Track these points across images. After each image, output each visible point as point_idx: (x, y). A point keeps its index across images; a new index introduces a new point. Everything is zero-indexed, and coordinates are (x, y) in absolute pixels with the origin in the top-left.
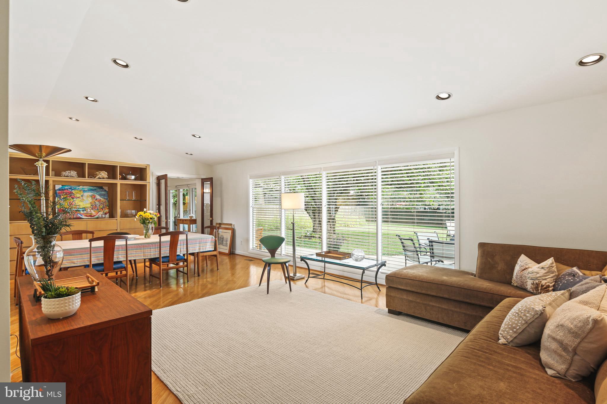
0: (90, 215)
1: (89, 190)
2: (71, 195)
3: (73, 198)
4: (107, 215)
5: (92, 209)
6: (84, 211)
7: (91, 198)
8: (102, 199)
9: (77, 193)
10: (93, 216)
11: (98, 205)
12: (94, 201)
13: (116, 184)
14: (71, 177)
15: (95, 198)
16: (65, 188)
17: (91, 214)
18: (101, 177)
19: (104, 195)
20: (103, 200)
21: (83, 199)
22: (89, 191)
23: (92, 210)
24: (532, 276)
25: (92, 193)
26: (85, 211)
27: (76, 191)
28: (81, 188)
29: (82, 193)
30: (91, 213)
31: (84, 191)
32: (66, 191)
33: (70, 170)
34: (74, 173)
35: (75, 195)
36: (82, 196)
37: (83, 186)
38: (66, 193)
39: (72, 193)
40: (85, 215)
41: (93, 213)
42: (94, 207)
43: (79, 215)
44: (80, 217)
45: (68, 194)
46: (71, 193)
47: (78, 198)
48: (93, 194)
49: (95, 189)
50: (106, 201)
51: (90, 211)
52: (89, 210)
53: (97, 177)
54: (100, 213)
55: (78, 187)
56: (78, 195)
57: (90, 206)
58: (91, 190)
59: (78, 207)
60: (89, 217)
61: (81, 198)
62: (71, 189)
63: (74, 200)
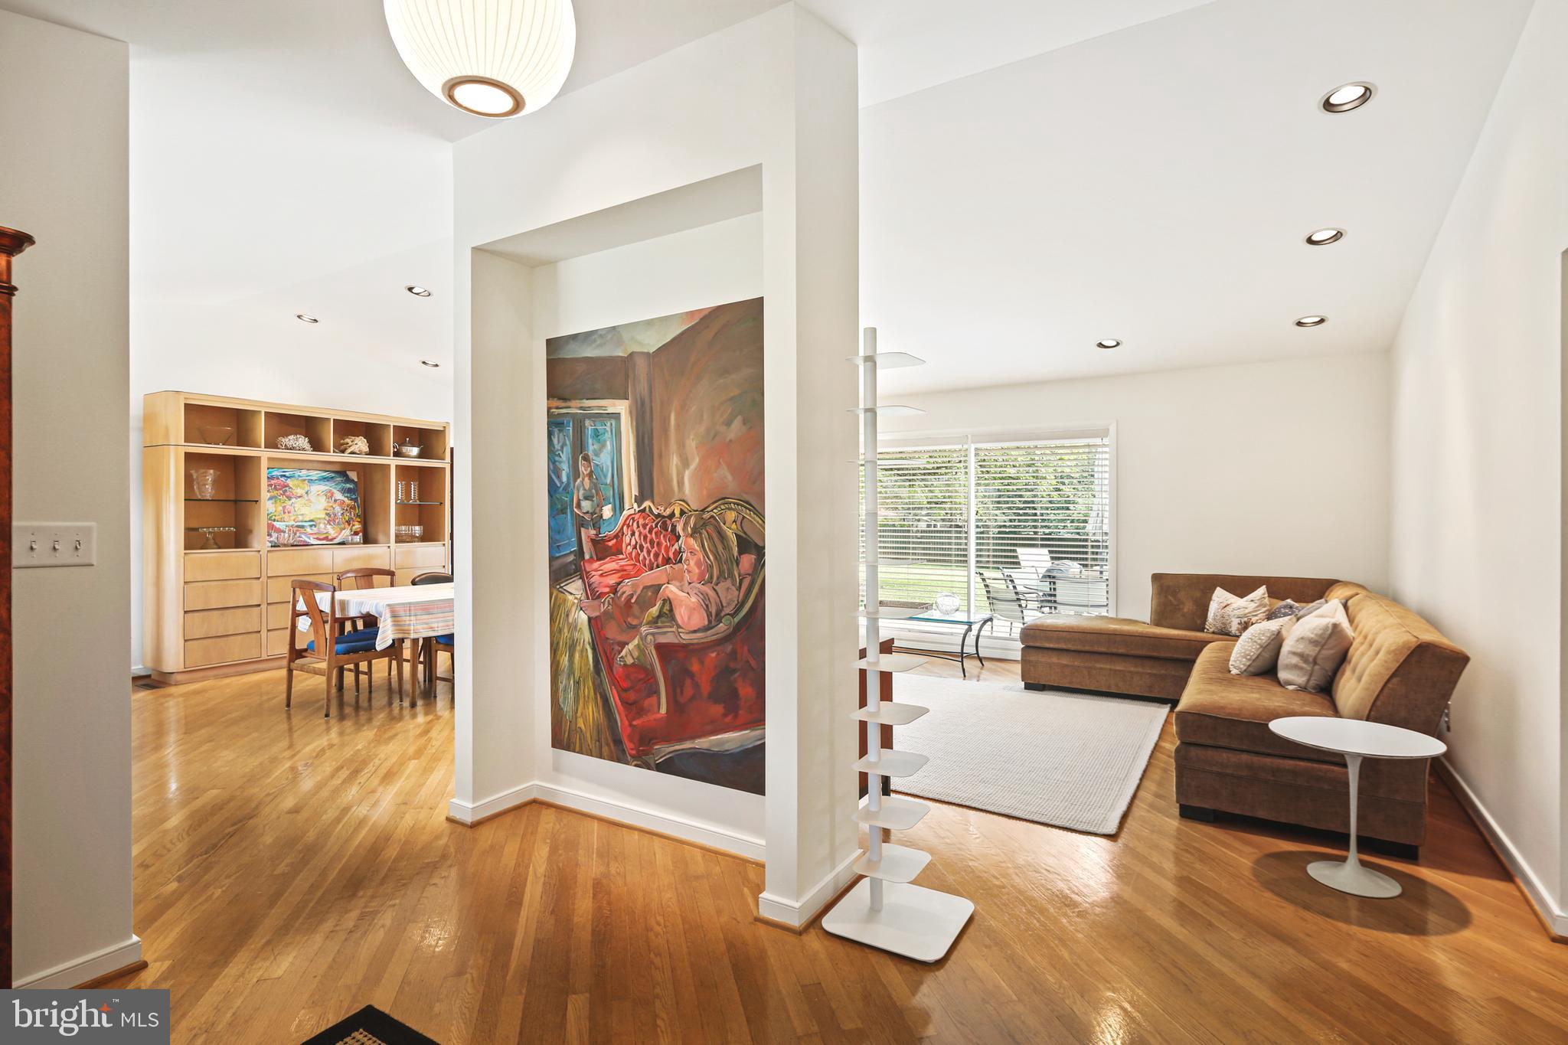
0: (325, 536)
1: (320, 480)
2: (286, 491)
3: (289, 498)
4: (358, 538)
5: (329, 522)
6: (313, 528)
7: (325, 497)
8: (346, 500)
9: (297, 486)
10: (332, 540)
11: (340, 514)
12: (330, 504)
13: (388, 466)
14: (296, 450)
15: (333, 499)
17: (327, 535)
18: (354, 450)
19: (349, 491)
20: (349, 502)
21: (309, 500)
22: (321, 482)
23: (328, 527)
24: (1238, 613)
25: (326, 485)
26: (315, 529)
27: (296, 482)
28: (305, 475)
29: (306, 486)
30: (327, 533)
31: (311, 482)
33: (296, 434)
34: (303, 441)
35: (294, 492)
36: (307, 493)
37: (309, 470)
39: (288, 486)
40: (315, 537)
41: (331, 531)
42: (331, 519)
43: (303, 536)
44: (305, 541)
45: (280, 489)
46: (286, 486)
47: (300, 497)
48: (327, 488)
49: (332, 478)
50: (354, 505)
51: (325, 528)
52: (322, 526)
53: (349, 451)
54: (344, 531)
55: (299, 473)
56: (300, 491)
57: (324, 516)
58: (325, 478)
59: (301, 518)
60: (324, 542)
61: (306, 498)
62: (284, 476)
63: (291, 502)
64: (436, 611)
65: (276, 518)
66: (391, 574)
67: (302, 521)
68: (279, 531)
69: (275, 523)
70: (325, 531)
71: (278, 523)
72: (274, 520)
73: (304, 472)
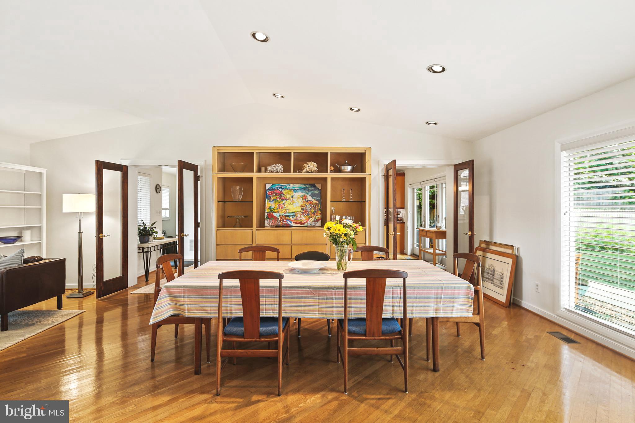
0: (300, 221)
1: (300, 189)
2: (281, 196)
3: (283, 200)
4: (319, 223)
5: (303, 214)
6: (293, 217)
7: (302, 199)
8: (313, 200)
9: (287, 193)
10: (303, 224)
11: (309, 209)
12: (304, 203)
13: (326, 179)
14: (276, 172)
15: (306, 200)
16: (276, 187)
17: (301, 221)
18: (308, 170)
19: (316, 195)
20: (316, 201)
21: (293, 201)
22: (300, 191)
23: (302, 216)
25: (303, 192)
26: (295, 217)
27: (287, 191)
28: (292, 187)
29: (292, 193)
30: (301, 219)
31: (295, 191)
32: (276, 191)
33: (275, 163)
34: (279, 167)
35: (285, 196)
36: (292, 197)
37: (294, 184)
38: (276, 194)
39: (282, 193)
40: (295, 222)
41: (304, 219)
42: (304, 211)
43: (288, 221)
44: (289, 224)
45: (278, 195)
47: (288, 199)
48: (303, 194)
49: (307, 188)
50: (318, 203)
51: (300, 217)
52: (299, 215)
53: (304, 171)
54: (311, 219)
55: (289, 186)
56: (288, 196)
57: (299, 210)
58: (303, 188)
59: (287, 211)
60: (299, 225)
61: (292, 200)
62: (281, 188)
63: (284, 202)
64: (209, 295)
65: (275, 211)
66: (277, 251)
67: (288, 213)
68: (276, 218)
69: (274, 214)
70: (300, 219)
71: (276, 214)
72: (274, 212)
73: (292, 185)
